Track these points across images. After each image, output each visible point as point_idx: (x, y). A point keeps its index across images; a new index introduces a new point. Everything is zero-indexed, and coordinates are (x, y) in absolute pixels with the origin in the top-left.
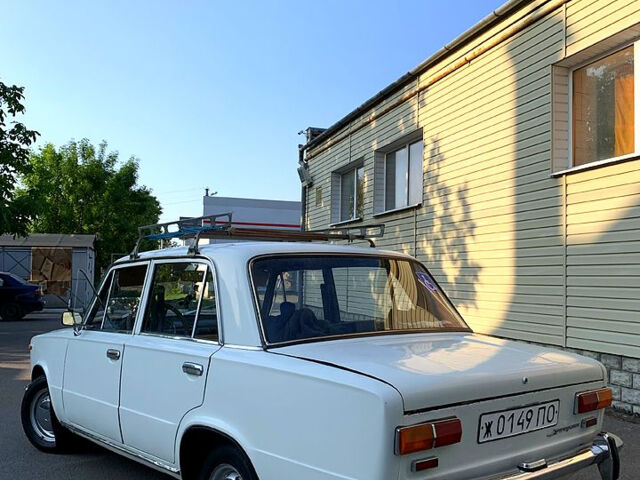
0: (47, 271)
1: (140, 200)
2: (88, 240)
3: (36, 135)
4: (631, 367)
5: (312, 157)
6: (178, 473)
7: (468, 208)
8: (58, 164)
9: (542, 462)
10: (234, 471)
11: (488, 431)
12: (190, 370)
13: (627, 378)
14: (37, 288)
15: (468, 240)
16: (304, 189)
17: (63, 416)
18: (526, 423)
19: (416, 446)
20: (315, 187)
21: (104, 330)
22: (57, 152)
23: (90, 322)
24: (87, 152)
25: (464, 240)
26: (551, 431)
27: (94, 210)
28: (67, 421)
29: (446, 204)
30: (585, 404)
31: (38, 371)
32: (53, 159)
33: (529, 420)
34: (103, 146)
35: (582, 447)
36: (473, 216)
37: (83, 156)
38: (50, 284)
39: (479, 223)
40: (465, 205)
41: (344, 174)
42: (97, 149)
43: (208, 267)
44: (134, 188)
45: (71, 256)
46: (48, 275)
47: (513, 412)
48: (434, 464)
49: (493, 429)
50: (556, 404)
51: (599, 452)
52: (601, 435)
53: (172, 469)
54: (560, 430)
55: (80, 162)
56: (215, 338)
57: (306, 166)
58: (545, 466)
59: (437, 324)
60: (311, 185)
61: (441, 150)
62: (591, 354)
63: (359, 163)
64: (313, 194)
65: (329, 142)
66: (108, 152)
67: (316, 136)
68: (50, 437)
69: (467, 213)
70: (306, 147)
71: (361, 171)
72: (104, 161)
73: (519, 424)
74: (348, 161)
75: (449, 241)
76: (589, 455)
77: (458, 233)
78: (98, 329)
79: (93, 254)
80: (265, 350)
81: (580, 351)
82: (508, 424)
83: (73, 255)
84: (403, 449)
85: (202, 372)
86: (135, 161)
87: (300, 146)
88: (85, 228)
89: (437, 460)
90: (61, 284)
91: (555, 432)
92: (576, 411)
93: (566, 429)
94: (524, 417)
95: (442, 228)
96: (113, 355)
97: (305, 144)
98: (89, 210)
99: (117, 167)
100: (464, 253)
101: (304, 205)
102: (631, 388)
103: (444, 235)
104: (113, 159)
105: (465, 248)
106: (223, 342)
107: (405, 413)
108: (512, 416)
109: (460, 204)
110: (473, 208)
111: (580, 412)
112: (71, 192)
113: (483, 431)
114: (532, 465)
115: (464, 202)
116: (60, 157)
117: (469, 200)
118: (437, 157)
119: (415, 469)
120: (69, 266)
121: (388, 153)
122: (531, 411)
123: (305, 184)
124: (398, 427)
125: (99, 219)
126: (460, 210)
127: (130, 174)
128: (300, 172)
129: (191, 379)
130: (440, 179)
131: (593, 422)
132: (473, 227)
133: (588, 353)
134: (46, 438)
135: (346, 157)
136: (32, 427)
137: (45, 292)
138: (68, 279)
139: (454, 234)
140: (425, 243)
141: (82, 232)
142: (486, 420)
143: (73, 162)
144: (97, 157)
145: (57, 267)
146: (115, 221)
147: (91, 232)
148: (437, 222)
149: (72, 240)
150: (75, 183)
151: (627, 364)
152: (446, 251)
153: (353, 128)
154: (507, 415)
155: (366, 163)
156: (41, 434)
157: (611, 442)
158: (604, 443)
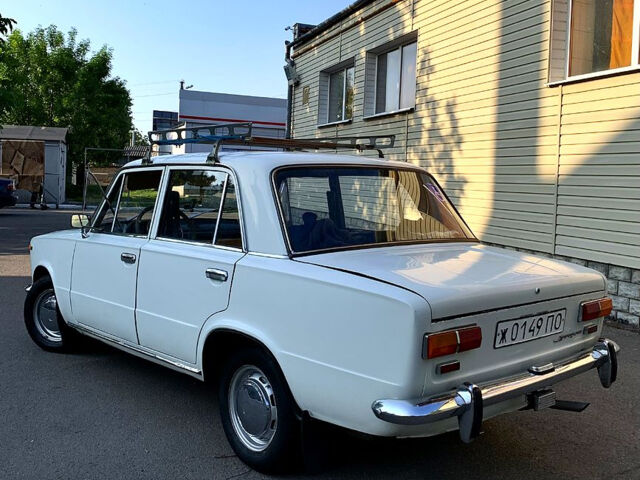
0: (17, 164)
1: (113, 92)
2: (60, 133)
3: (12, 23)
4: (617, 275)
5: (299, 54)
6: (200, 373)
7: (457, 123)
8: (26, 52)
9: (550, 366)
10: (258, 372)
11: (504, 337)
12: (215, 276)
13: (613, 285)
14: (9, 182)
15: (455, 154)
16: (290, 87)
17: (70, 316)
18: (536, 330)
19: (443, 350)
20: (302, 85)
21: (114, 233)
22: (25, 39)
23: (98, 224)
24: (56, 39)
25: (450, 155)
26: (557, 338)
27: (65, 102)
28: (76, 323)
29: (434, 117)
30: (588, 313)
31: (41, 272)
32: (20, 46)
33: (539, 327)
34: (73, 34)
35: (582, 352)
36: (461, 131)
37: (52, 44)
38: (21, 178)
39: (466, 138)
40: (453, 120)
41: (333, 74)
42: (66, 37)
43: (229, 176)
44: (107, 79)
45: (43, 149)
46: (19, 169)
47: (525, 320)
48: (456, 367)
49: (508, 335)
50: (563, 312)
51: (599, 356)
52: (601, 340)
53: (193, 370)
54: (565, 337)
55: (49, 50)
56: (239, 245)
57: (293, 64)
58: (552, 370)
59: (448, 234)
60: (297, 84)
61: (432, 62)
62: (579, 262)
63: (350, 63)
64: (299, 94)
65: (318, 39)
66: (78, 40)
67: (305, 32)
68: (55, 337)
69: (455, 128)
70: (293, 44)
71: (351, 71)
72: (74, 50)
73: (530, 331)
74: (337, 61)
75: (436, 154)
76: (589, 359)
77: (445, 147)
78: (108, 232)
79: (64, 148)
80: (291, 258)
81: (568, 259)
82: (521, 331)
83: (46, 149)
84: (430, 353)
85: (226, 278)
86: (107, 51)
87: (287, 42)
88: (56, 120)
89: (459, 364)
90: (33, 178)
91: (561, 338)
92: (581, 318)
93: (570, 336)
94: (535, 325)
95: (429, 141)
96: (128, 259)
97: (292, 41)
98: (60, 102)
99: (89, 57)
100: (450, 167)
101: (290, 104)
102: (616, 294)
103: (431, 148)
104: (84, 48)
105: (451, 162)
106: (247, 249)
107: (433, 321)
108: (525, 323)
109: (448, 118)
110: (460, 123)
111: (584, 320)
112: (40, 81)
113: (499, 338)
114: (541, 369)
115: (452, 116)
116: (28, 44)
117: (458, 115)
118: (427, 68)
119: (439, 372)
120: (42, 160)
121: (379, 55)
122: (541, 319)
123: (292, 82)
124: (427, 334)
125: (70, 111)
126: (448, 125)
127: (102, 64)
128: (287, 70)
129: (215, 284)
130: (429, 92)
131: (593, 330)
132: (459, 142)
133: (577, 261)
134: (50, 338)
135: (336, 56)
136: (36, 327)
137: (17, 186)
138: (40, 173)
139: (441, 147)
140: (412, 155)
141: (53, 124)
142: (502, 327)
143: (41, 51)
144: (66, 45)
145: (28, 161)
146: (87, 114)
147: (62, 124)
148: (425, 135)
149: (43, 132)
150: (44, 72)
151: (613, 272)
152: (433, 164)
153: (345, 26)
154: (521, 322)
155: (357, 63)
156: (44, 334)
157: (610, 348)
158: (604, 348)
